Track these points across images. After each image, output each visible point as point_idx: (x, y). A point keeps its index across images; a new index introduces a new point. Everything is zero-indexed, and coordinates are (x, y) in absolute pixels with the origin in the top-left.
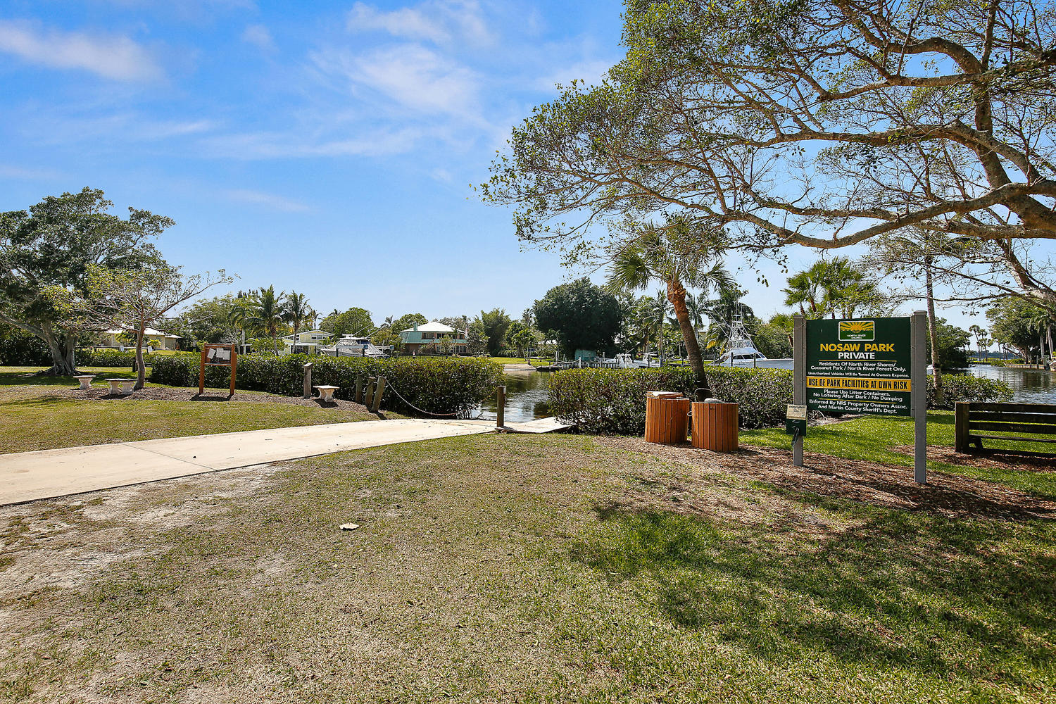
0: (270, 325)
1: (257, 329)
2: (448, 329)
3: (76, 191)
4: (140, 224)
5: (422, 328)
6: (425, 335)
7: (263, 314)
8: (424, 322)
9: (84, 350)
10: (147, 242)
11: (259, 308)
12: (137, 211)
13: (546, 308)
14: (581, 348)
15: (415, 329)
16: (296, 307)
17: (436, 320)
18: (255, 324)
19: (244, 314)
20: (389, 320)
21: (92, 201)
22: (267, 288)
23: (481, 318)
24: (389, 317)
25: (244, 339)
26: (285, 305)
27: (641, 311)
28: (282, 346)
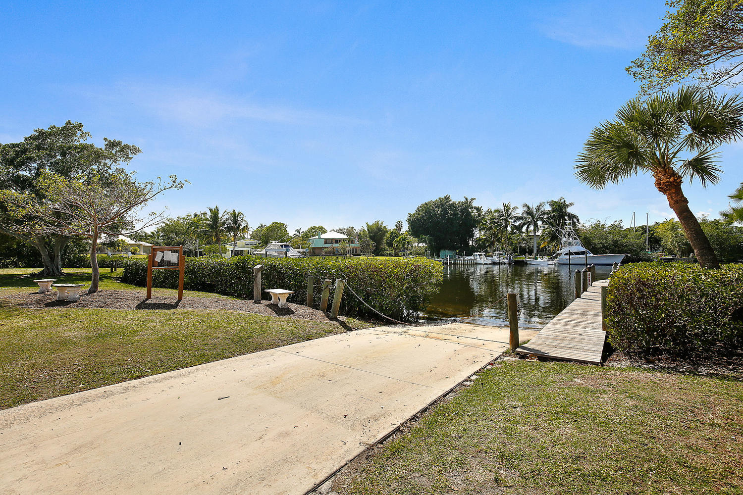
0: (216, 235)
1: (207, 238)
2: (343, 236)
3: (61, 125)
4: (113, 152)
5: (324, 236)
6: (327, 241)
7: (212, 227)
8: (325, 232)
9: (81, 255)
10: (120, 167)
11: (208, 222)
12: (110, 141)
13: (418, 219)
14: (445, 248)
15: (319, 237)
16: (235, 222)
17: (333, 230)
18: (206, 234)
19: (198, 228)
20: (298, 231)
21: (74, 134)
22: (213, 208)
23: (366, 229)
24: (299, 229)
25: (198, 246)
26: (227, 220)
27: (490, 220)
28: (225, 251)
